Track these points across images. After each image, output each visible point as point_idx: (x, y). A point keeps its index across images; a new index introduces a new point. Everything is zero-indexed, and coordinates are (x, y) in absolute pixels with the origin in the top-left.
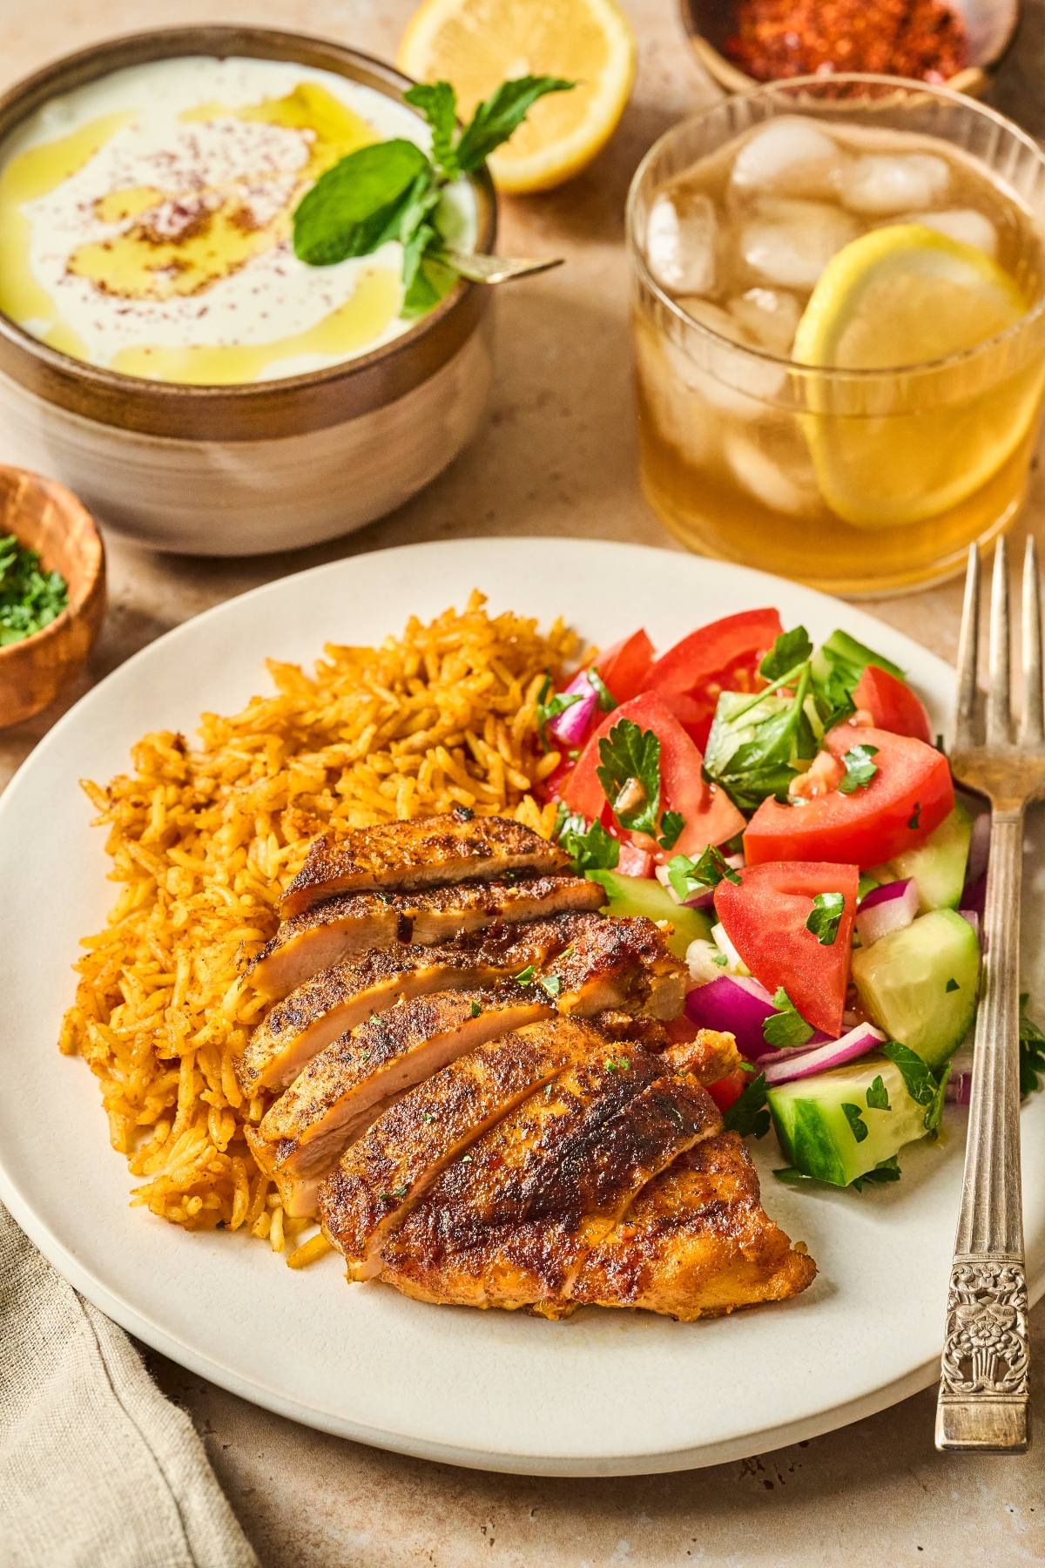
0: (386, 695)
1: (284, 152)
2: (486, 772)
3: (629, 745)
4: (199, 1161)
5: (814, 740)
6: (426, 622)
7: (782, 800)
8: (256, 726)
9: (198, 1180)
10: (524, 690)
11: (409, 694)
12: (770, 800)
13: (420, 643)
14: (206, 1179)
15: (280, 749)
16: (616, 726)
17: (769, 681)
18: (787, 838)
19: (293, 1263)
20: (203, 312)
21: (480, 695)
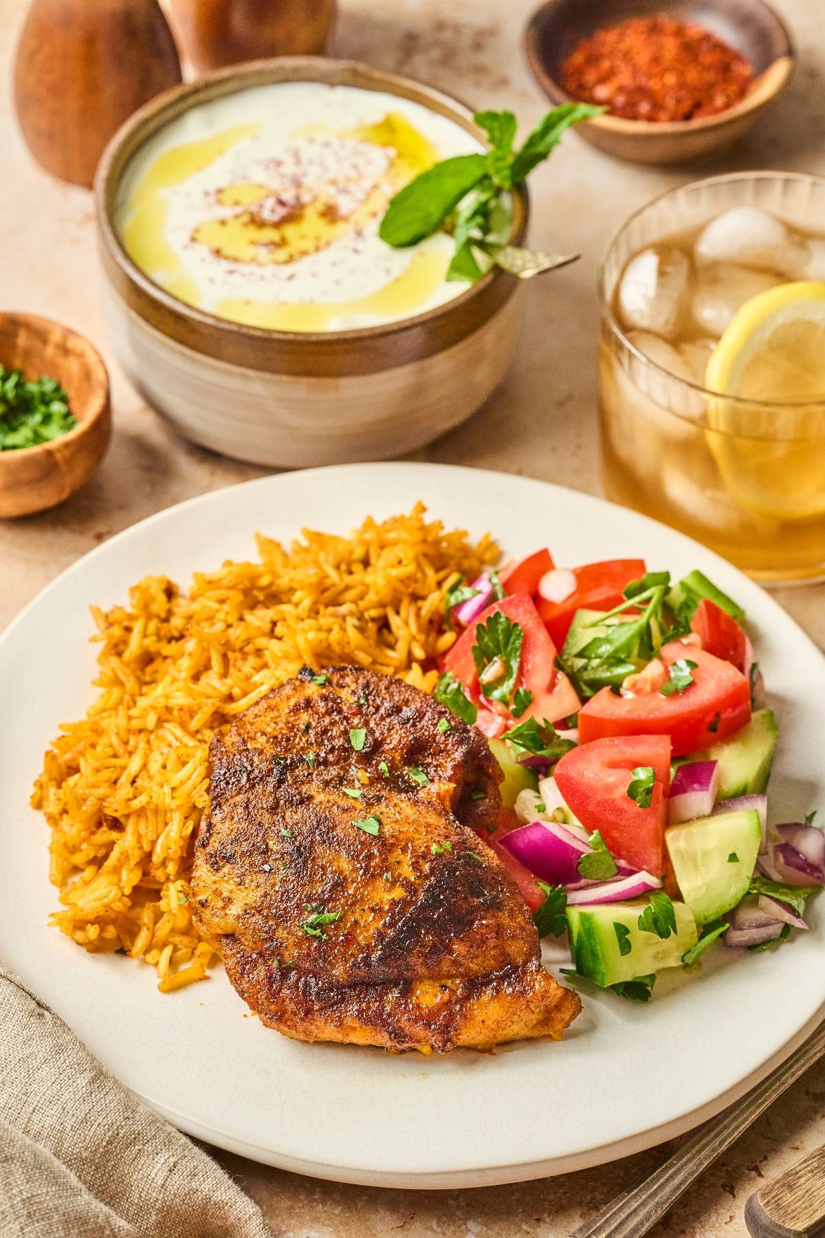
0: (331, 571)
1: (369, 163)
2: (396, 640)
3: (500, 632)
4: (106, 900)
5: (651, 648)
6: (379, 521)
7: (616, 690)
8: (224, 583)
9: (101, 914)
10: (441, 581)
11: (350, 573)
12: (606, 689)
13: (368, 536)
14: (107, 914)
15: (241, 604)
16: (492, 616)
18: (611, 721)
19: (162, 988)
20: (291, 277)
21: (402, 581)
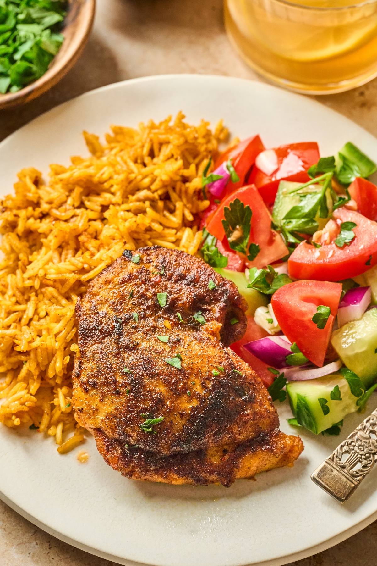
0: (132, 165)
3: (238, 211)
4: (22, 400)
5: (327, 212)
6: (157, 123)
7: (309, 242)
10: (197, 166)
11: (145, 165)
12: (303, 243)
13: (152, 136)
14: (23, 409)
16: (233, 202)
17: (311, 177)
19: (60, 452)
21: (175, 172)
